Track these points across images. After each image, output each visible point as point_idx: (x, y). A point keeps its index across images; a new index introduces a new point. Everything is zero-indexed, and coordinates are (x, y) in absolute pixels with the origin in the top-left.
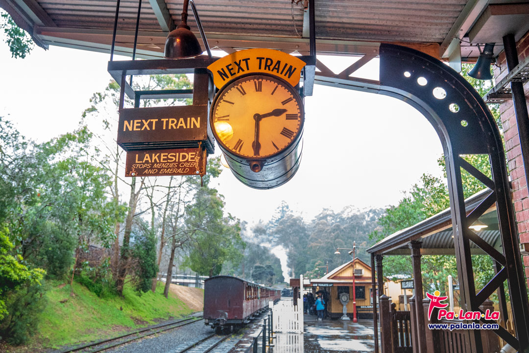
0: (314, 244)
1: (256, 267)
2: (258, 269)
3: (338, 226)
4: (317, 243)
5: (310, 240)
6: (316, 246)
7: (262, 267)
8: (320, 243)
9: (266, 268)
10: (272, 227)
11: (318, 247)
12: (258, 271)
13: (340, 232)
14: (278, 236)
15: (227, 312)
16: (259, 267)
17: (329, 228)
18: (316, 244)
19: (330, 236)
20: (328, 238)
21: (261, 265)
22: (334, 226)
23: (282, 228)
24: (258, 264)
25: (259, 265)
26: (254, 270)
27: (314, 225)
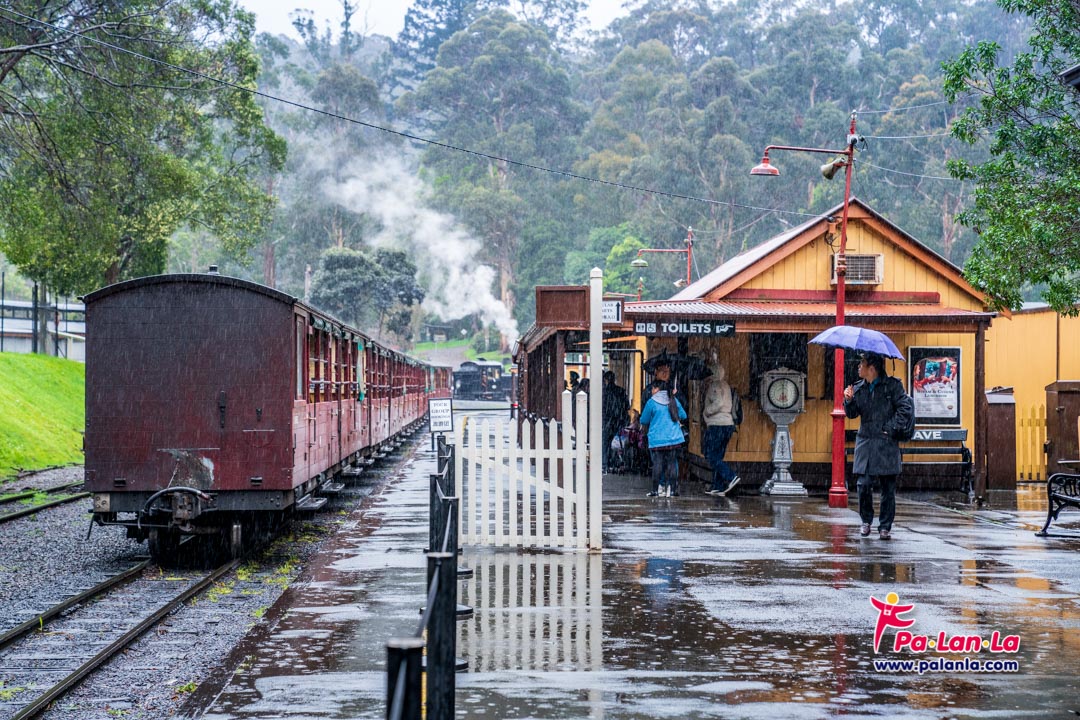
0: (606, 159)
1: (332, 263)
2: (341, 272)
3: (725, 71)
4: (618, 152)
5: (589, 141)
6: (618, 168)
7: (362, 261)
8: (635, 151)
9: (379, 267)
10: (406, 74)
11: (623, 173)
12: (343, 279)
13: (735, 101)
14: (435, 117)
15: (208, 455)
16: (348, 263)
17: (680, 79)
18: (617, 158)
19: (684, 119)
20: (673, 130)
21: (358, 253)
22: (707, 71)
23: (454, 79)
24: (337, 250)
25: (348, 252)
26: (321, 273)
27: (612, 65)
